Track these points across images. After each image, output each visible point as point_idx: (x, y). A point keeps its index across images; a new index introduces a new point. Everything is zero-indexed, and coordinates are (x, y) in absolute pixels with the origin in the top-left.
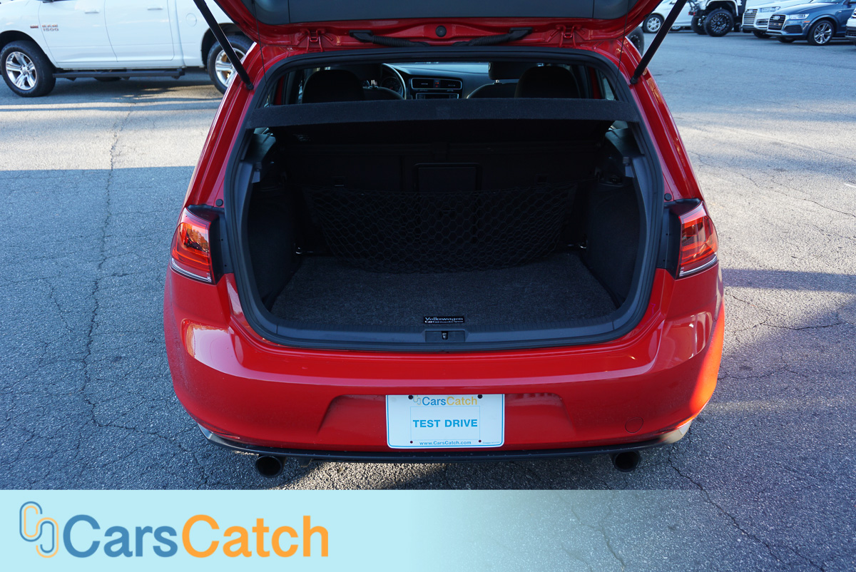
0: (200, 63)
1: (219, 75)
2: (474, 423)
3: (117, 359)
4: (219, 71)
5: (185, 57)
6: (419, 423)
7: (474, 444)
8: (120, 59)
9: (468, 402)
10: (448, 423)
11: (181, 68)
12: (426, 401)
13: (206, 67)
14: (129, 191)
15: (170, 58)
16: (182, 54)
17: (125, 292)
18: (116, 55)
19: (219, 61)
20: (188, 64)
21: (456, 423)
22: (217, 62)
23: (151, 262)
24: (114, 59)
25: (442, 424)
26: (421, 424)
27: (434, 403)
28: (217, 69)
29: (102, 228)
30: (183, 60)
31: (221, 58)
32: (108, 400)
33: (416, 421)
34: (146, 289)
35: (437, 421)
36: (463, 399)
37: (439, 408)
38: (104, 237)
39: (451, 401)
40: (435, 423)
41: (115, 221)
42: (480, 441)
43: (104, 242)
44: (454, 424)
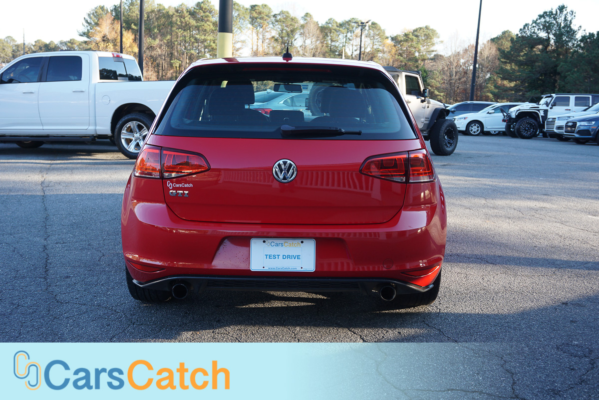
0: (109, 133)
1: (123, 141)
2: (298, 257)
3: (67, 277)
4: (123, 138)
5: (98, 128)
6: (268, 257)
7: (299, 269)
8: (45, 128)
9: (295, 245)
10: (284, 257)
11: (93, 136)
12: (273, 244)
13: (113, 136)
14: (60, 204)
15: (85, 127)
16: (96, 125)
17: (66, 250)
18: (42, 125)
19: (124, 131)
20: (99, 133)
21: (289, 257)
22: (123, 131)
23: (83, 237)
24: (41, 127)
25: (281, 257)
26: (269, 257)
27: (277, 245)
28: (122, 137)
29: (44, 222)
30: (96, 130)
31: (126, 128)
32: (65, 293)
33: (267, 255)
34: (81, 249)
35: (278, 255)
36: (293, 243)
37: (280, 248)
38: (46, 226)
39: (286, 244)
40: (277, 257)
41: (53, 218)
42: (302, 268)
43: (47, 228)
44: (288, 257)
